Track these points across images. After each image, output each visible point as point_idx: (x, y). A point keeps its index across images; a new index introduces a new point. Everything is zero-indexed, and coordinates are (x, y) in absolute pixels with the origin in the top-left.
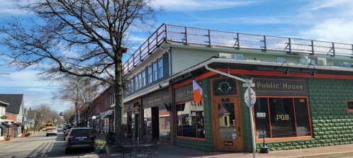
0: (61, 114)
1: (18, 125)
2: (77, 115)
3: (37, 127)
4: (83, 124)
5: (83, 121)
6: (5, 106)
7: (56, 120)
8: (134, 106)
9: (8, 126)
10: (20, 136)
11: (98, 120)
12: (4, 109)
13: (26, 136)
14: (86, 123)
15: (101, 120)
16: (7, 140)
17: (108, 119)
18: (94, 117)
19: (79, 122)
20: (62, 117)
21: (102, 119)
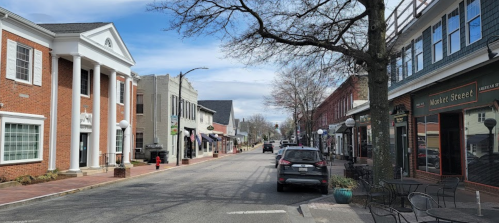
0: (277, 126)
1: (228, 138)
2: (297, 128)
3: (252, 142)
4: (304, 141)
5: (304, 137)
6: (212, 113)
7: (272, 135)
8: (395, 112)
9: (215, 139)
10: (232, 151)
11: (326, 136)
12: (211, 118)
13: (238, 152)
14: (309, 139)
15: (329, 137)
16: (215, 156)
17: (341, 135)
18: (320, 131)
19: (300, 138)
20: (279, 131)
21: (331, 134)
